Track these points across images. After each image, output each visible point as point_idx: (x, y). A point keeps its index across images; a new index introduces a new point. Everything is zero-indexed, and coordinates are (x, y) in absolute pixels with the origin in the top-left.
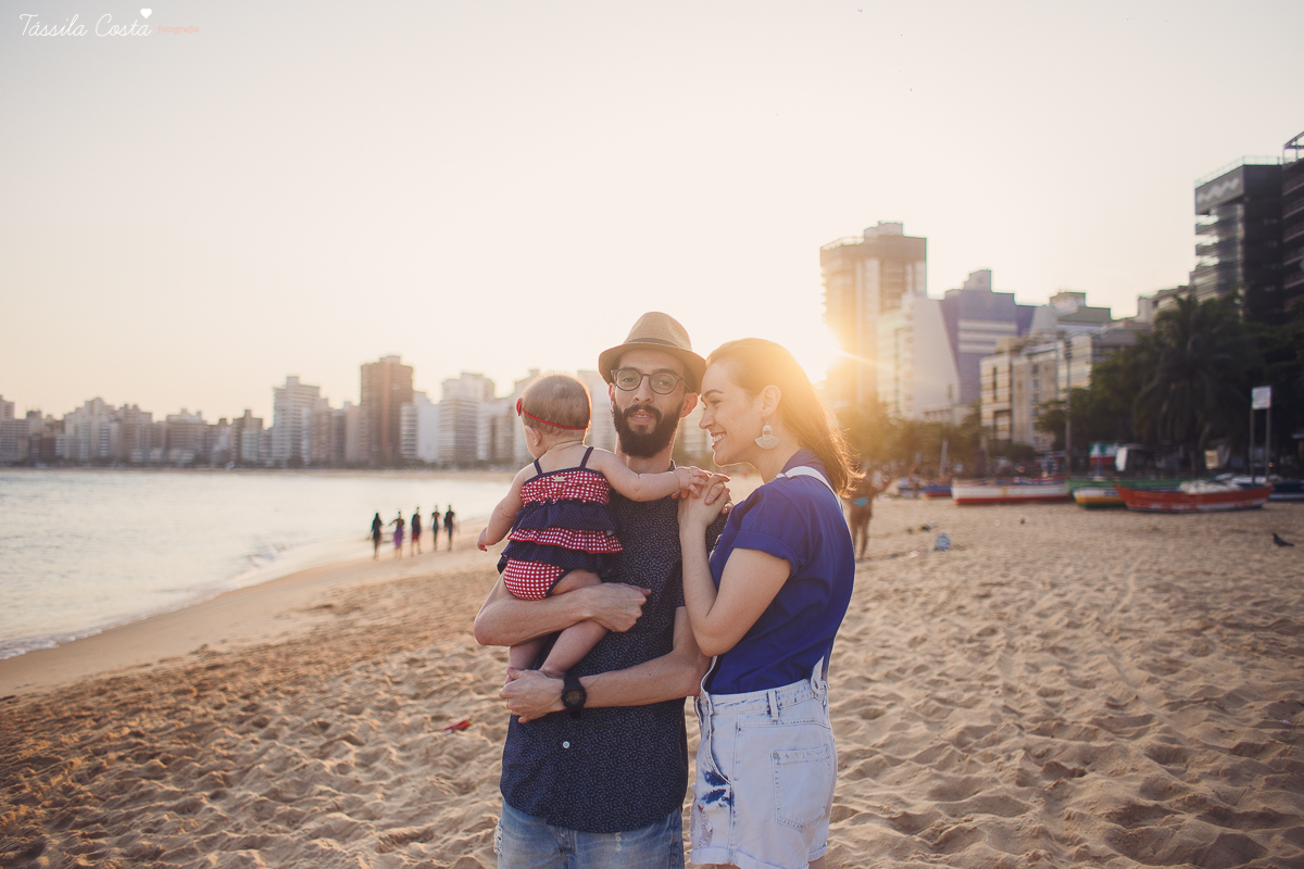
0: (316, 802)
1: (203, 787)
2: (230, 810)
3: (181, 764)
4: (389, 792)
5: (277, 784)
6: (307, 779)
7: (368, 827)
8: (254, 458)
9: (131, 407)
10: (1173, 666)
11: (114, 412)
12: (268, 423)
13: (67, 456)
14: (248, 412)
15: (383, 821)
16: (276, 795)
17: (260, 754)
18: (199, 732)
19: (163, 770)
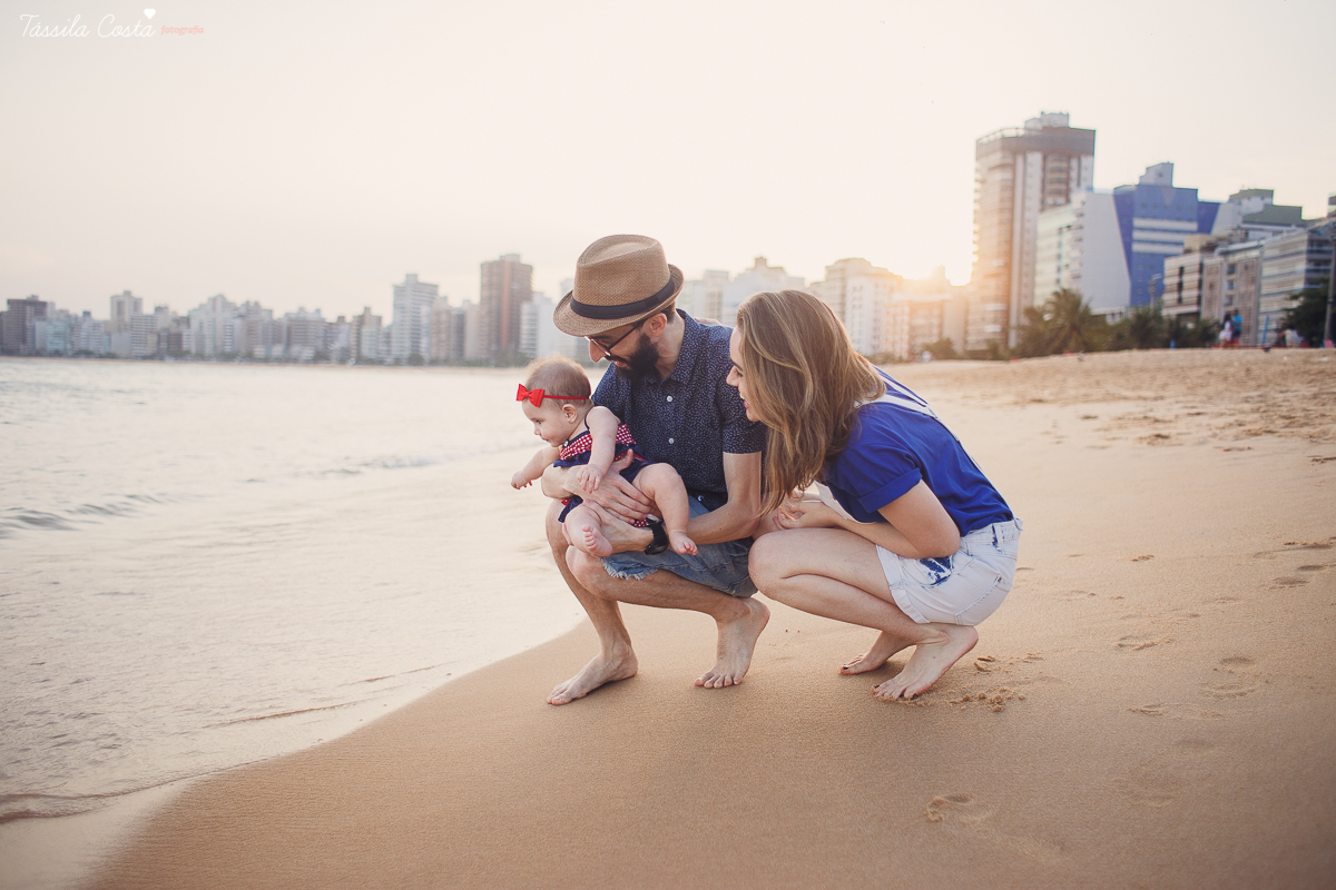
8: (373, 355)
9: (252, 305)
11: (236, 309)
12: (387, 321)
13: (193, 350)
14: (367, 309)
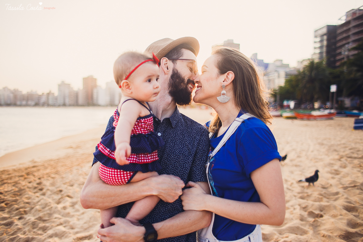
0: (53, 222)
1: (16, 215)
2: (24, 224)
3: (12, 205)
4: (79, 217)
5: (41, 214)
6: (52, 212)
7: (70, 233)
8: (52, 104)
10: (337, 173)
11: (11, 91)
12: (56, 94)
14: (50, 91)
15: (76, 230)
16: (40, 219)
17: (38, 202)
18: (20, 193)
19: (5, 208)
